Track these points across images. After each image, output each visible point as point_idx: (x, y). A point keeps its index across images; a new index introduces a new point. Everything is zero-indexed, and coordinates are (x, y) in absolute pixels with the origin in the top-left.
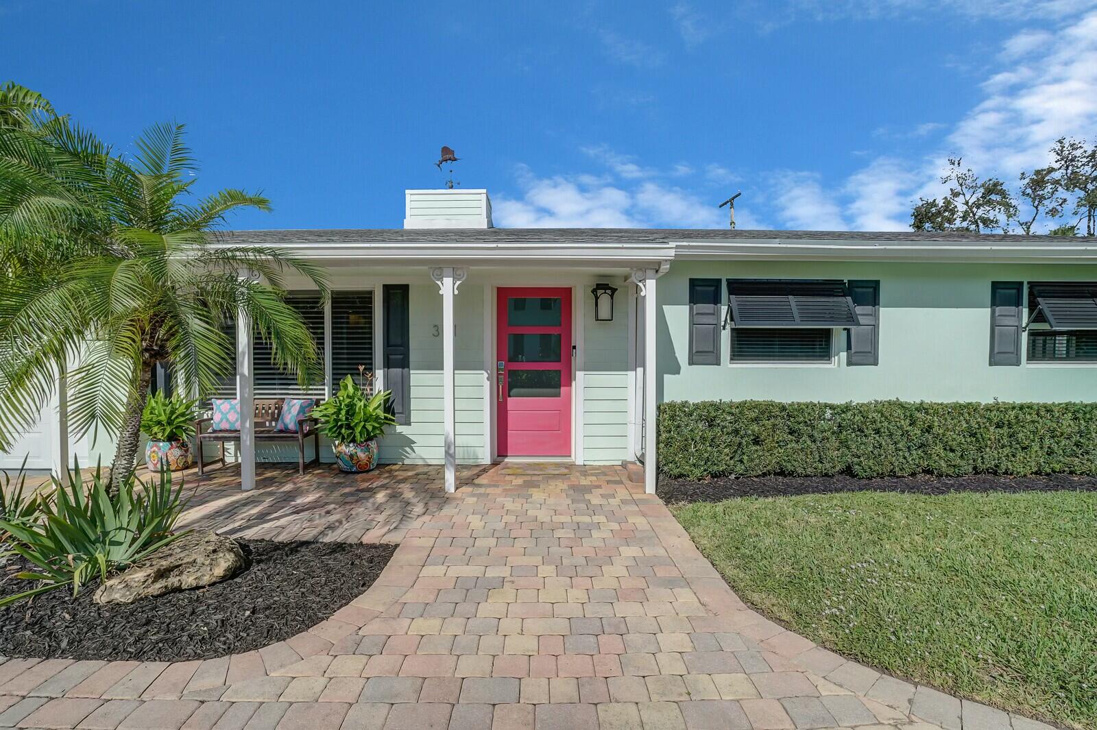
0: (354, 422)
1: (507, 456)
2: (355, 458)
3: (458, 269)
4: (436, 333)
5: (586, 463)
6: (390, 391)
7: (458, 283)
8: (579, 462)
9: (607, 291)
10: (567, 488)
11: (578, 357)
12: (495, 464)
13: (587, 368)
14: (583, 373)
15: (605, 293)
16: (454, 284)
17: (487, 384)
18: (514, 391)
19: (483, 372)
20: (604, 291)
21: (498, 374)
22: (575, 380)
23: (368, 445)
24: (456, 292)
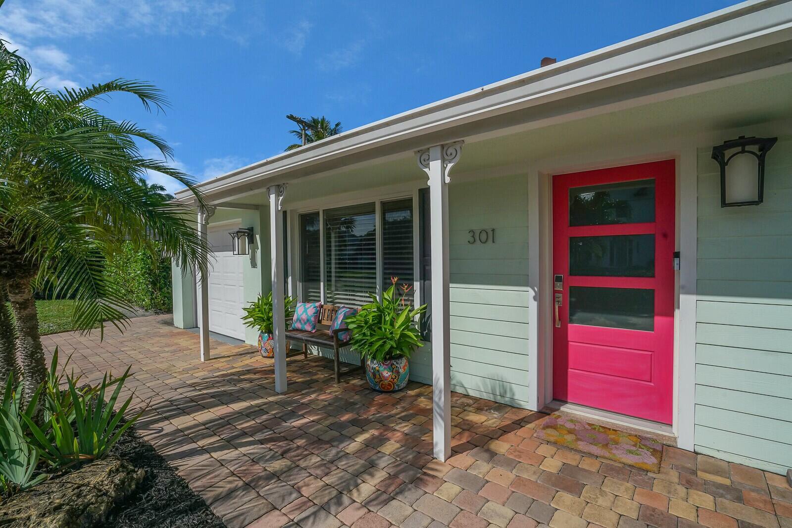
0: (397, 334)
1: (566, 402)
2: (378, 376)
3: (449, 146)
4: (472, 240)
5: (698, 449)
6: (425, 305)
7: (450, 166)
8: (685, 443)
9: (747, 148)
10: (634, 515)
11: (684, 270)
12: (543, 412)
13: (701, 289)
14: (694, 298)
15: (743, 151)
16: (443, 169)
17: (533, 306)
18: (579, 315)
19: (529, 289)
20: (739, 149)
21: (555, 292)
22: (679, 308)
23: (392, 364)
24: (448, 180)
